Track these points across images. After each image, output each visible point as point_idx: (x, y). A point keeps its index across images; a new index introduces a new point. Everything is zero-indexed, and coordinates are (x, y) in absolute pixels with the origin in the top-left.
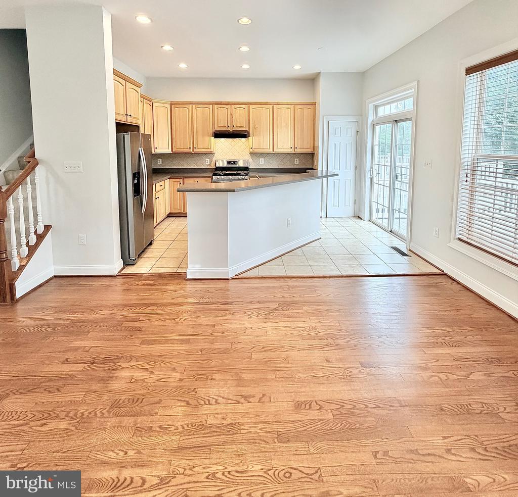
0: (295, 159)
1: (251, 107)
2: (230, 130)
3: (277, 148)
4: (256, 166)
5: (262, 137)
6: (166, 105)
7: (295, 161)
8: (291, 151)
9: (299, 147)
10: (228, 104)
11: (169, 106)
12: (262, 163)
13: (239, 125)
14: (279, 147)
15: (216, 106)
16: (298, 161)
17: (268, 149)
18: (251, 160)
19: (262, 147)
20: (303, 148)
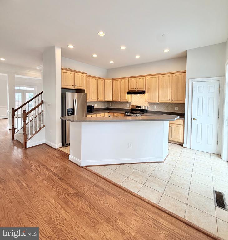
0: (176, 107)
1: (147, 77)
2: (137, 90)
3: (161, 100)
4: (151, 109)
5: (152, 93)
6: (110, 80)
7: (176, 108)
8: (170, 101)
9: (175, 100)
10: (135, 77)
11: (111, 81)
12: (155, 108)
13: (141, 87)
14: (162, 99)
15: (130, 79)
16: (177, 108)
17: (155, 100)
18: (149, 106)
19: (152, 99)
20: (178, 100)
